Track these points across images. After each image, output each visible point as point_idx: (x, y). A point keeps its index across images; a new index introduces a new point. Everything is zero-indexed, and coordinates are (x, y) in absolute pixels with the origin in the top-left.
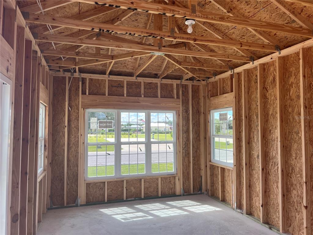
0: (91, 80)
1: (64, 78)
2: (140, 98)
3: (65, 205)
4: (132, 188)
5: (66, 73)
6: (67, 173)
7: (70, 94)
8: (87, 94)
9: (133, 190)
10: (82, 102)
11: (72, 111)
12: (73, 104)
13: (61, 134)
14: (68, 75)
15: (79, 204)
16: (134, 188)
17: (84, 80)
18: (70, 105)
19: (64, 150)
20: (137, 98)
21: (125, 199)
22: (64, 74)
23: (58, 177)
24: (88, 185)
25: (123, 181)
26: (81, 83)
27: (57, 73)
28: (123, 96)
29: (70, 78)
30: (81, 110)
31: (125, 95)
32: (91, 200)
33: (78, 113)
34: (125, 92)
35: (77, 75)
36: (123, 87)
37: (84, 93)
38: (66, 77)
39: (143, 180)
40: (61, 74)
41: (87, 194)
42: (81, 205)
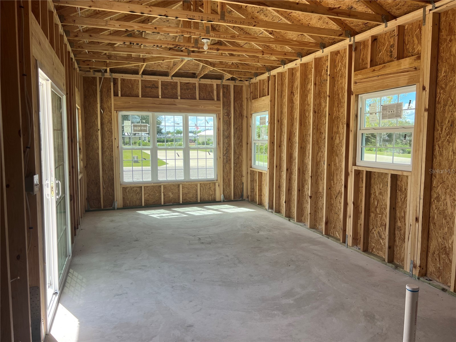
0: (123, 80)
1: (95, 78)
2: (176, 100)
3: (102, 208)
4: (170, 194)
5: (97, 73)
6: (103, 177)
7: (101, 96)
8: (120, 95)
9: (171, 196)
10: (115, 104)
11: (105, 113)
12: (105, 106)
13: (94, 137)
14: (98, 75)
15: (116, 207)
16: (172, 194)
17: (115, 81)
18: (102, 107)
19: (98, 154)
20: (173, 100)
21: (162, 203)
22: (94, 74)
23: (93, 181)
24: (125, 189)
25: (160, 186)
26: (112, 84)
27: (87, 73)
28: (158, 97)
29: (100, 78)
30: (114, 112)
31: (160, 97)
32: (128, 205)
33: (111, 116)
34: (160, 94)
35: (108, 75)
36: (158, 88)
37: (116, 95)
38: (96, 77)
39: (181, 186)
40: (91, 74)
41: (123, 198)
42: (118, 209)
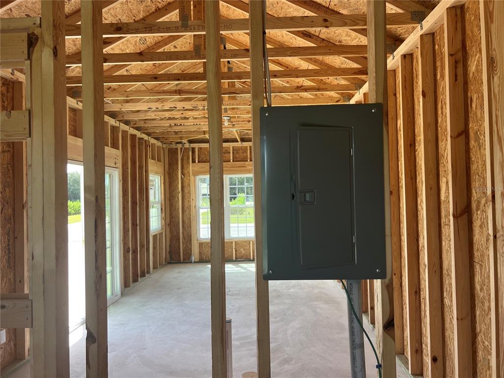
0: (200, 149)
1: (177, 149)
3: (182, 260)
4: (242, 250)
5: (178, 145)
6: (183, 233)
7: (182, 163)
8: (197, 162)
9: (243, 252)
10: (192, 170)
11: (185, 178)
12: (186, 172)
13: (177, 199)
15: (193, 261)
16: (244, 250)
17: (193, 149)
18: (183, 173)
19: (179, 213)
21: (234, 259)
22: (176, 146)
23: (175, 236)
24: (201, 245)
25: (232, 242)
26: (191, 153)
27: (171, 145)
28: (230, 161)
29: (181, 149)
30: (192, 177)
32: (205, 259)
33: (190, 180)
34: (231, 158)
35: (187, 145)
36: (230, 153)
37: (194, 161)
39: (251, 243)
40: (174, 146)
41: (200, 253)
42: (195, 262)
